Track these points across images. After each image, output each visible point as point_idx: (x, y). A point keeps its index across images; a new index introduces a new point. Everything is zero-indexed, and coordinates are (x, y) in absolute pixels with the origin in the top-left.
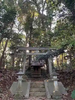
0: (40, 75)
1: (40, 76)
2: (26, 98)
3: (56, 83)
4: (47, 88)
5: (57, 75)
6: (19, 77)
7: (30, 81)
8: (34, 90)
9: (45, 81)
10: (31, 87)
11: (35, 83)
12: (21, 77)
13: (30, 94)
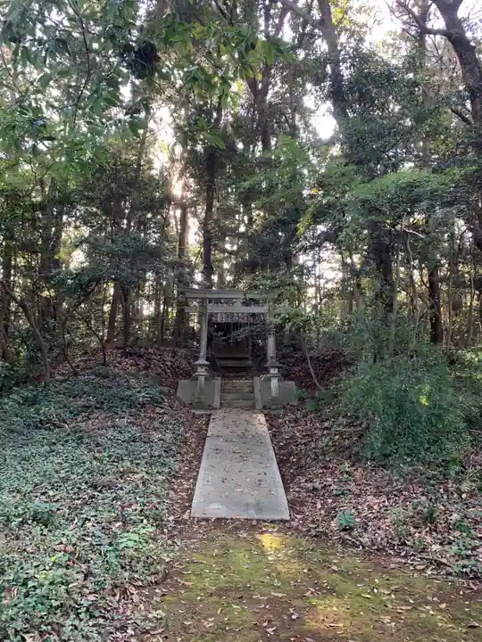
0: (247, 359)
1: (250, 362)
2: (216, 409)
3: (274, 383)
4: (259, 393)
5: (279, 368)
6: (199, 369)
7: (219, 379)
8: (229, 397)
9: (255, 378)
10: (223, 390)
11: (233, 383)
12: (204, 370)
13: (221, 404)
